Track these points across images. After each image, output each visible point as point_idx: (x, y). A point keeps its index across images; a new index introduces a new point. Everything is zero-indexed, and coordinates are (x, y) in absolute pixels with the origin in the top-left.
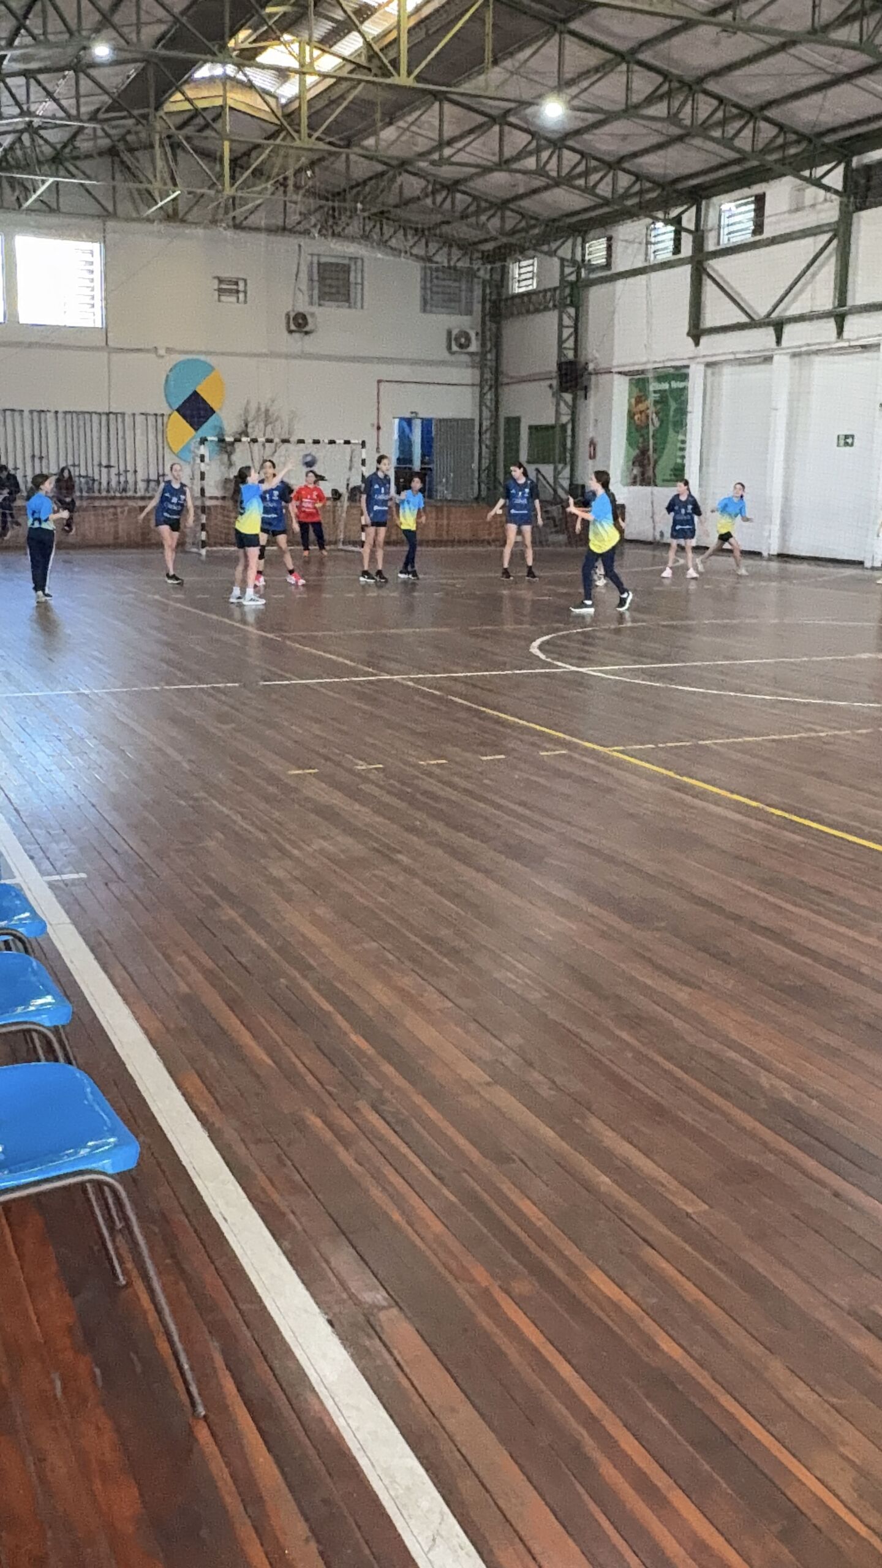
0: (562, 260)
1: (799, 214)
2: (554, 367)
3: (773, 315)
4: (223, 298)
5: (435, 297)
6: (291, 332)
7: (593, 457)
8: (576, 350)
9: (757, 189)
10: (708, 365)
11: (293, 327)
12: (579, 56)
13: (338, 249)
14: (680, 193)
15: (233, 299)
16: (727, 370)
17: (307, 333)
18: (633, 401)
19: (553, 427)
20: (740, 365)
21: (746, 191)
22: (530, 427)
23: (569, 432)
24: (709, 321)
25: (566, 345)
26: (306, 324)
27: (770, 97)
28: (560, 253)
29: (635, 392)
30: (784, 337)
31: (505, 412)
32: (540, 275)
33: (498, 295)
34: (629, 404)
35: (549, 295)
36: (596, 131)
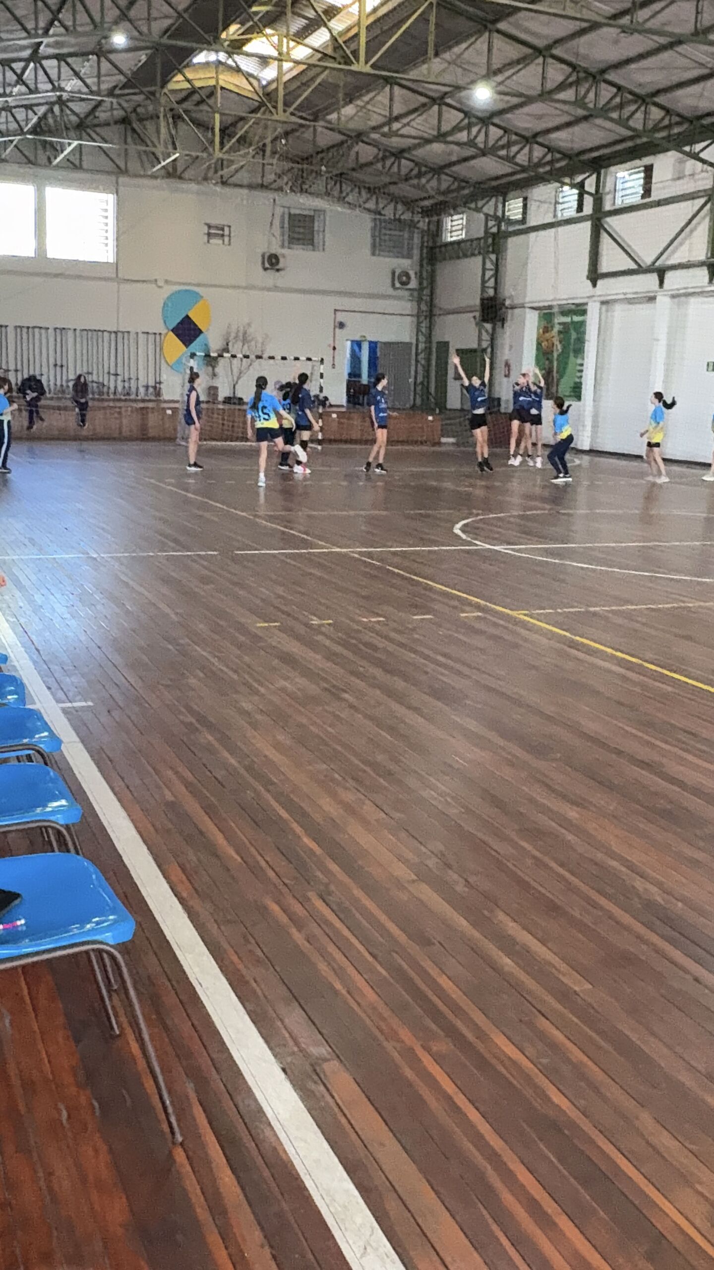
0: (487, 215)
1: (681, 182)
2: (477, 302)
3: (657, 264)
4: (211, 241)
5: (383, 243)
6: (265, 269)
7: (507, 375)
8: (496, 289)
9: (647, 160)
10: (603, 303)
11: (267, 265)
12: (505, 50)
13: (304, 203)
14: (583, 162)
15: (220, 242)
16: (618, 307)
17: (278, 270)
18: (541, 331)
19: (474, 350)
20: (630, 303)
21: (637, 162)
24: (605, 266)
25: (487, 285)
26: (278, 262)
27: (659, 86)
28: (485, 209)
29: (544, 323)
30: (666, 281)
31: (437, 337)
32: (468, 227)
33: (434, 242)
34: (538, 334)
35: (475, 243)
36: (516, 112)
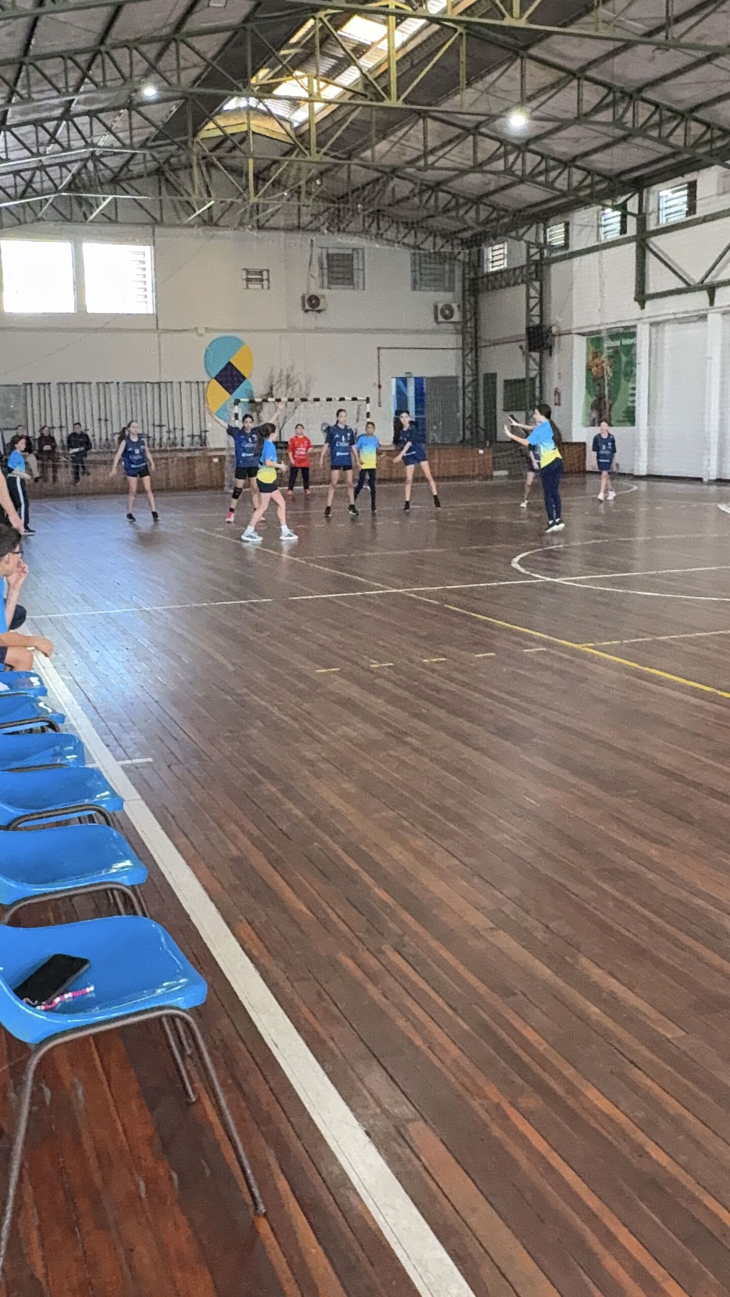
0: (529, 244)
1: (726, 196)
2: (523, 332)
3: (707, 281)
4: (250, 286)
5: (424, 277)
6: (306, 311)
7: (558, 404)
8: (541, 315)
9: (689, 177)
10: (652, 324)
11: (307, 307)
12: (538, 76)
13: (342, 242)
14: (624, 184)
15: (259, 286)
16: (668, 327)
17: (319, 311)
18: (591, 357)
19: (523, 381)
20: (680, 323)
21: (680, 180)
22: (505, 381)
23: (537, 384)
24: (652, 287)
25: (533, 313)
26: (318, 304)
27: (698, 101)
28: (526, 237)
29: (592, 349)
30: (716, 299)
31: (484, 370)
32: (510, 255)
33: (476, 274)
34: (587, 359)
35: (518, 272)
36: (554, 136)
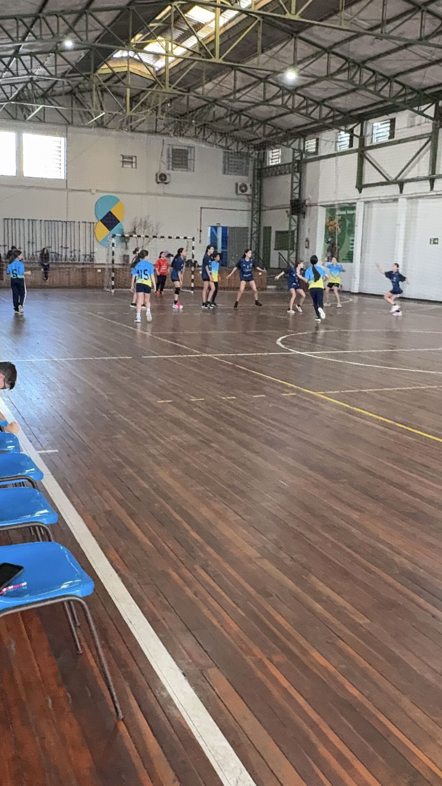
0: (294, 149)
1: (413, 128)
2: (289, 203)
3: (399, 179)
4: (125, 166)
5: (230, 167)
6: (158, 183)
7: (307, 247)
8: (300, 194)
9: (391, 116)
10: (366, 202)
11: (159, 181)
12: (304, 49)
13: (182, 142)
14: (352, 117)
15: (130, 166)
16: (375, 205)
17: (166, 183)
18: (328, 220)
19: (287, 232)
20: (382, 203)
21: (386, 117)
22: (277, 232)
23: (296, 235)
24: (366, 180)
25: (294, 192)
26: (165, 179)
27: (398, 71)
28: (293, 146)
29: (329, 215)
30: (404, 189)
31: (264, 224)
32: (282, 157)
33: (262, 166)
34: (326, 221)
35: (287, 166)
36: (312, 86)
